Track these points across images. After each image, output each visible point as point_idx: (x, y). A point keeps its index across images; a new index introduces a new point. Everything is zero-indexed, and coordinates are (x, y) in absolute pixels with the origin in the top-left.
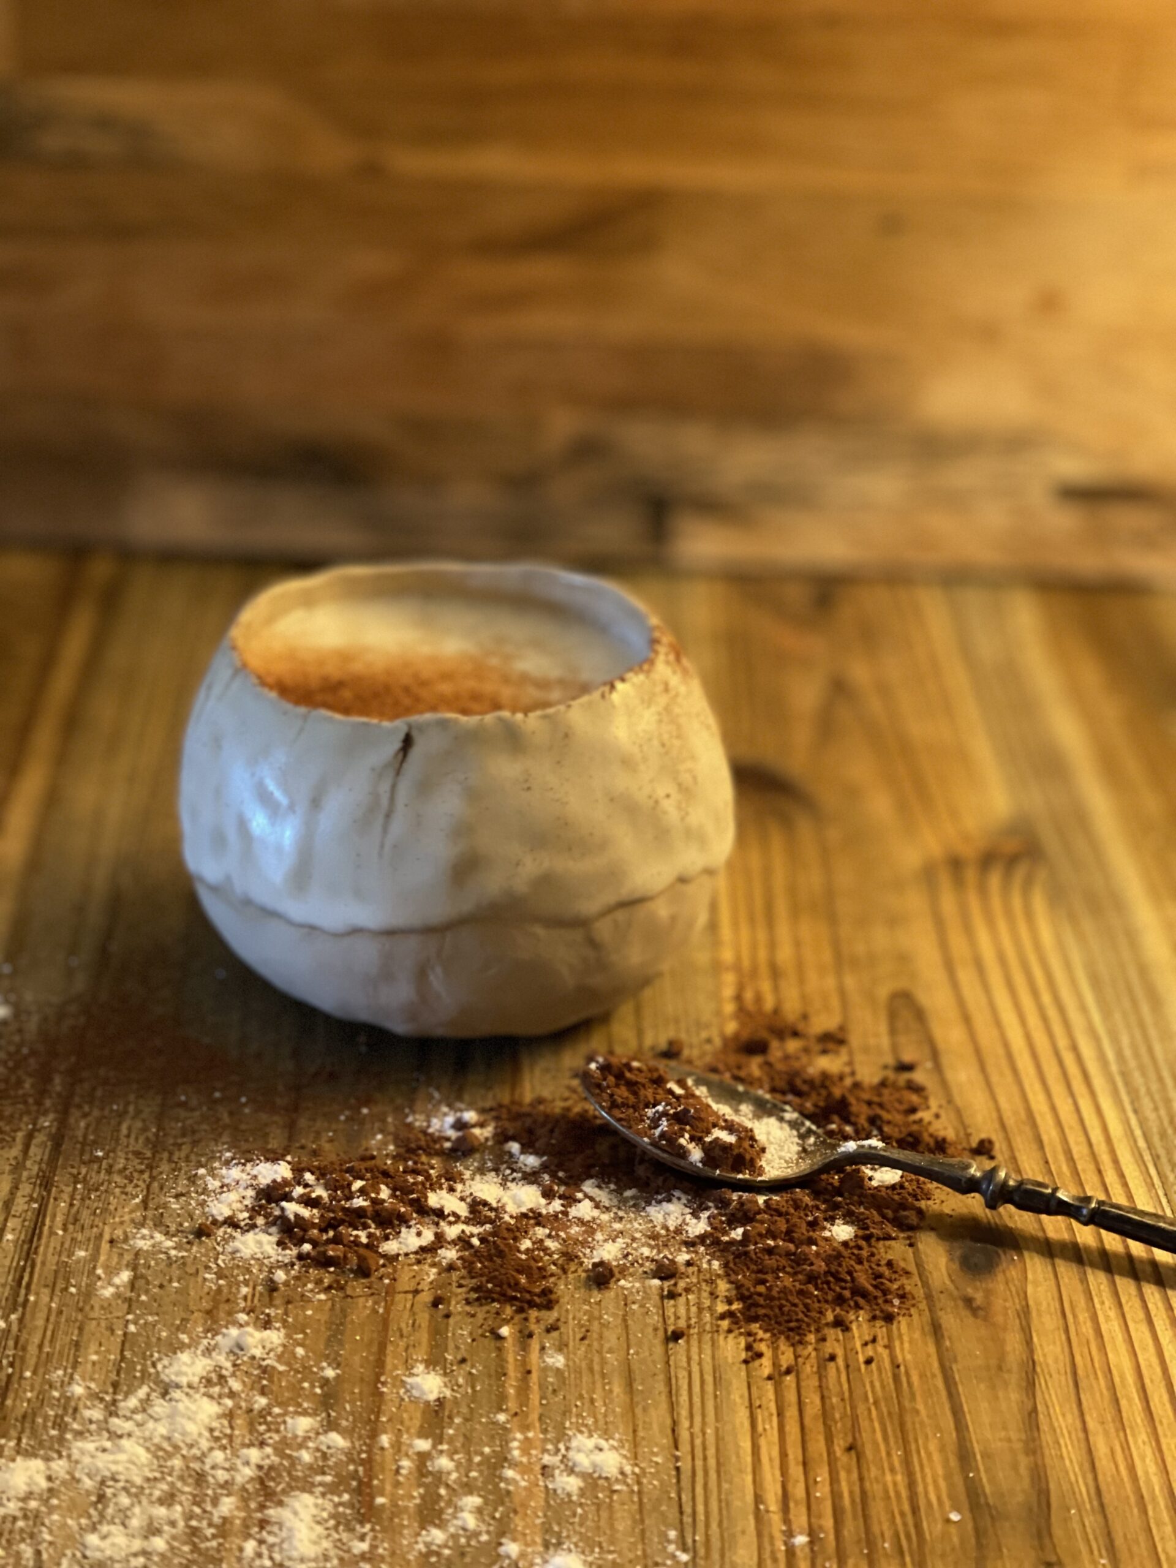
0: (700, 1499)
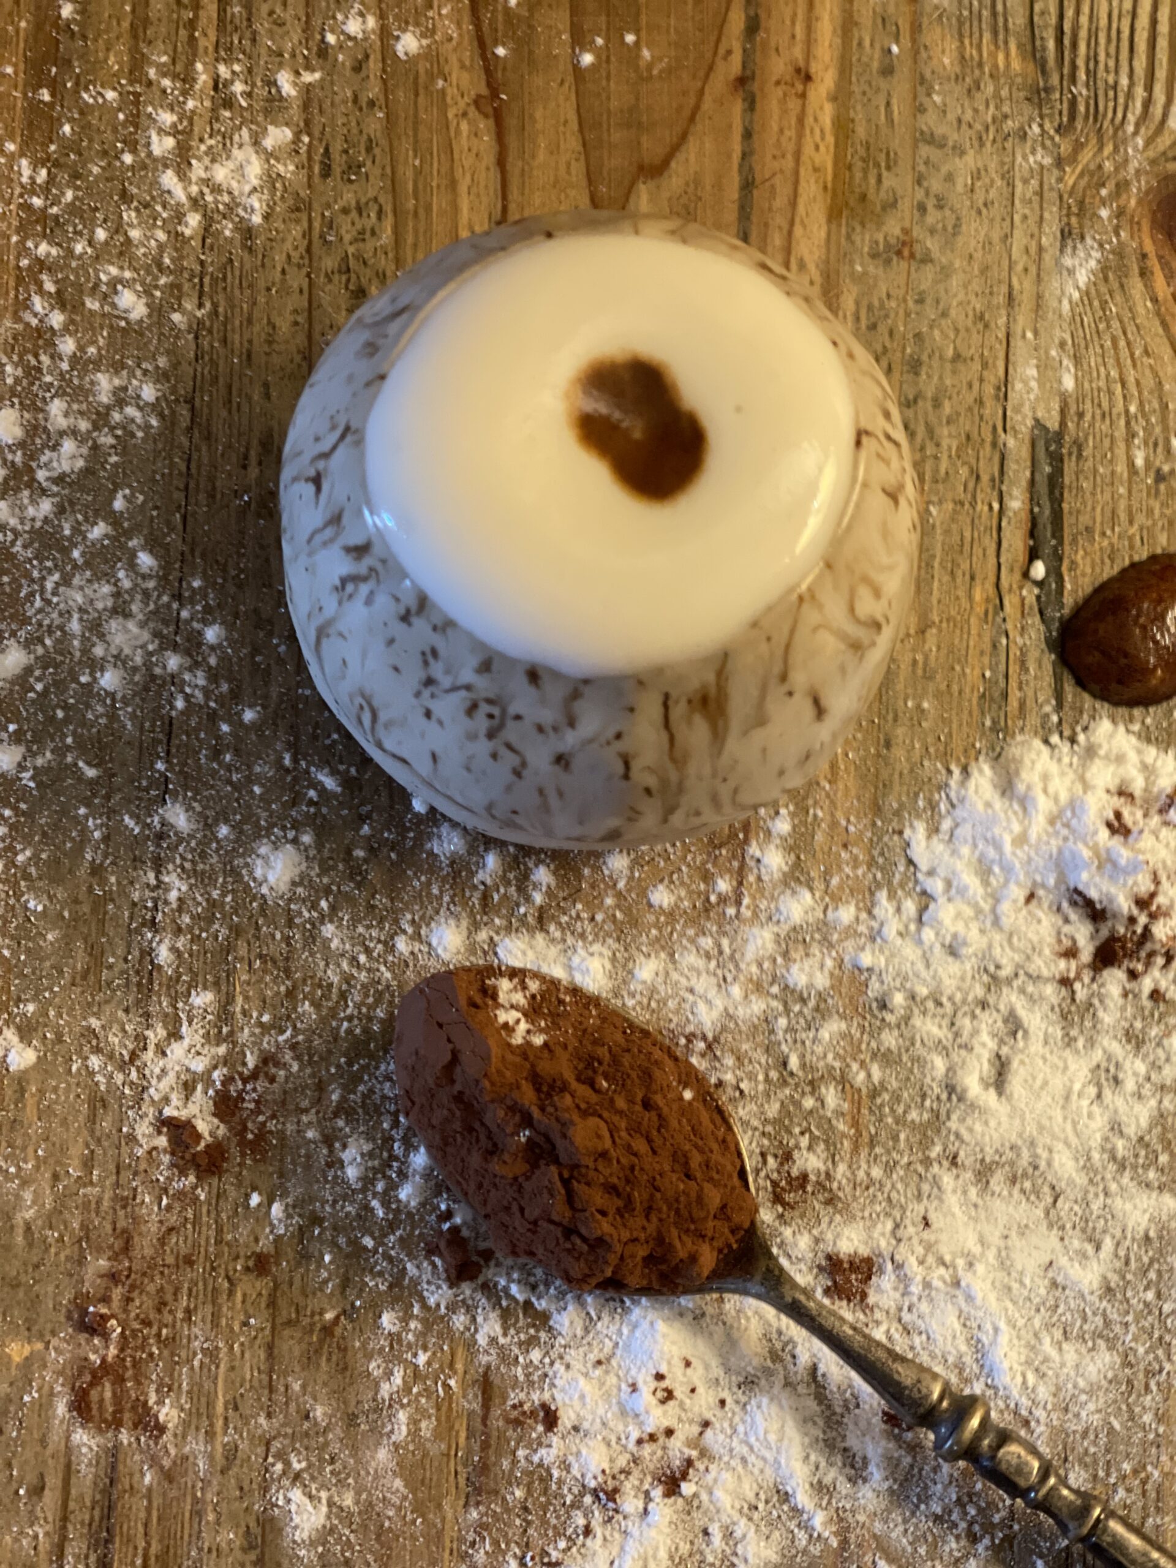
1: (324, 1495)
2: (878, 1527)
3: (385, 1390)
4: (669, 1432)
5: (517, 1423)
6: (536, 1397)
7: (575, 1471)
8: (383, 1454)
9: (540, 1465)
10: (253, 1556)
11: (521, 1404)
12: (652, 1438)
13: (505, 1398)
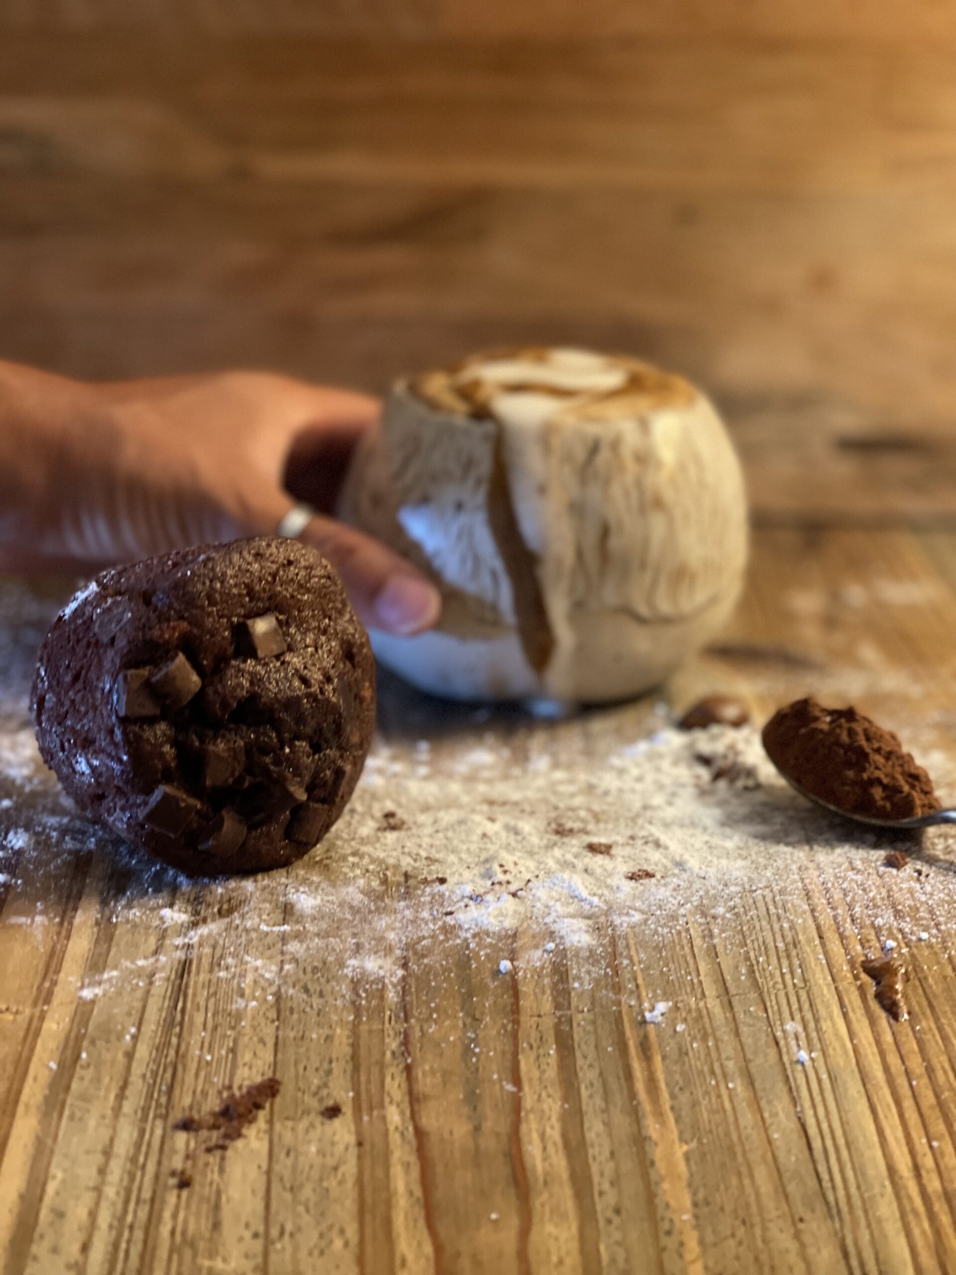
0: (835, 1169)
1: (319, 898)
2: (628, 903)
3: (351, 875)
4: (508, 882)
5: (423, 883)
6: (435, 877)
7: (458, 892)
8: (350, 889)
9: (439, 891)
10: (280, 911)
11: (426, 878)
12: (500, 883)
13: (416, 877)
